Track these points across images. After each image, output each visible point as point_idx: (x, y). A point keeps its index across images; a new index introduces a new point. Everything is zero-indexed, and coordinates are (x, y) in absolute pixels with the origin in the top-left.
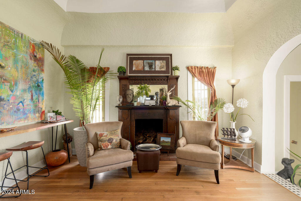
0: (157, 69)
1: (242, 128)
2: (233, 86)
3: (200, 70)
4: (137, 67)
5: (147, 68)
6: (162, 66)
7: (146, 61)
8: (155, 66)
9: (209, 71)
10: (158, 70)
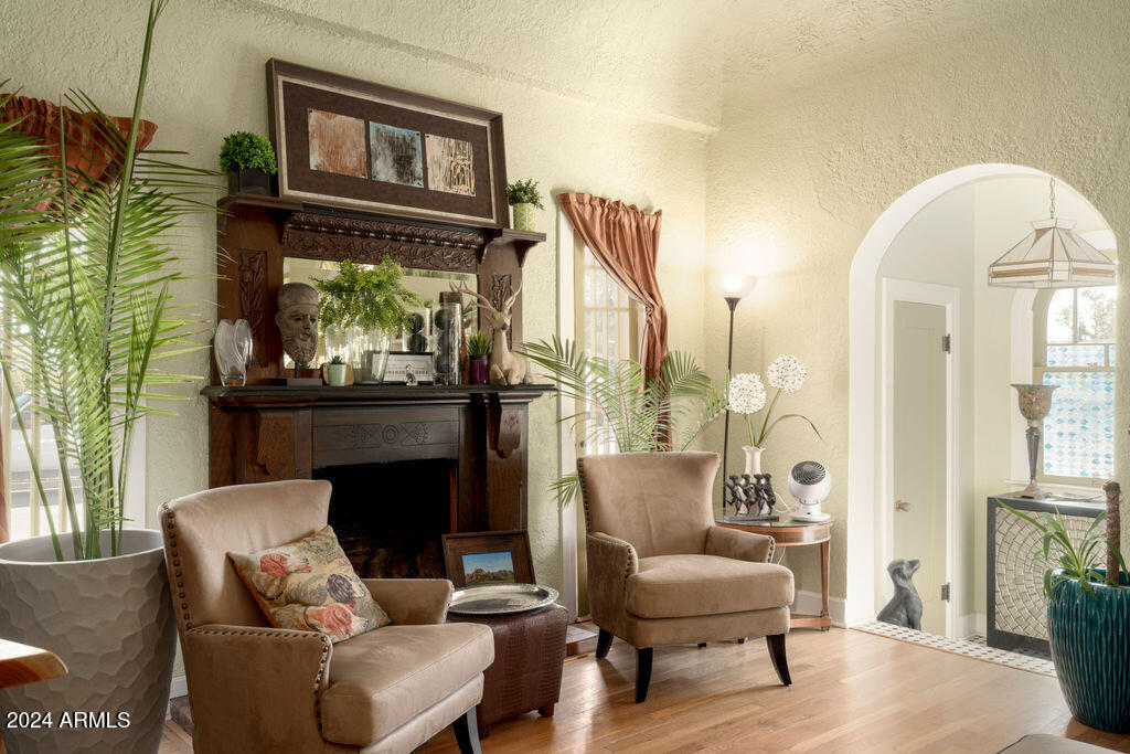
0: (437, 183)
1: (805, 468)
2: (732, 302)
3: (611, 217)
4: (333, 152)
5: (385, 172)
6: (458, 171)
7: (380, 126)
8: (424, 162)
9: (641, 225)
10: (442, 190)
